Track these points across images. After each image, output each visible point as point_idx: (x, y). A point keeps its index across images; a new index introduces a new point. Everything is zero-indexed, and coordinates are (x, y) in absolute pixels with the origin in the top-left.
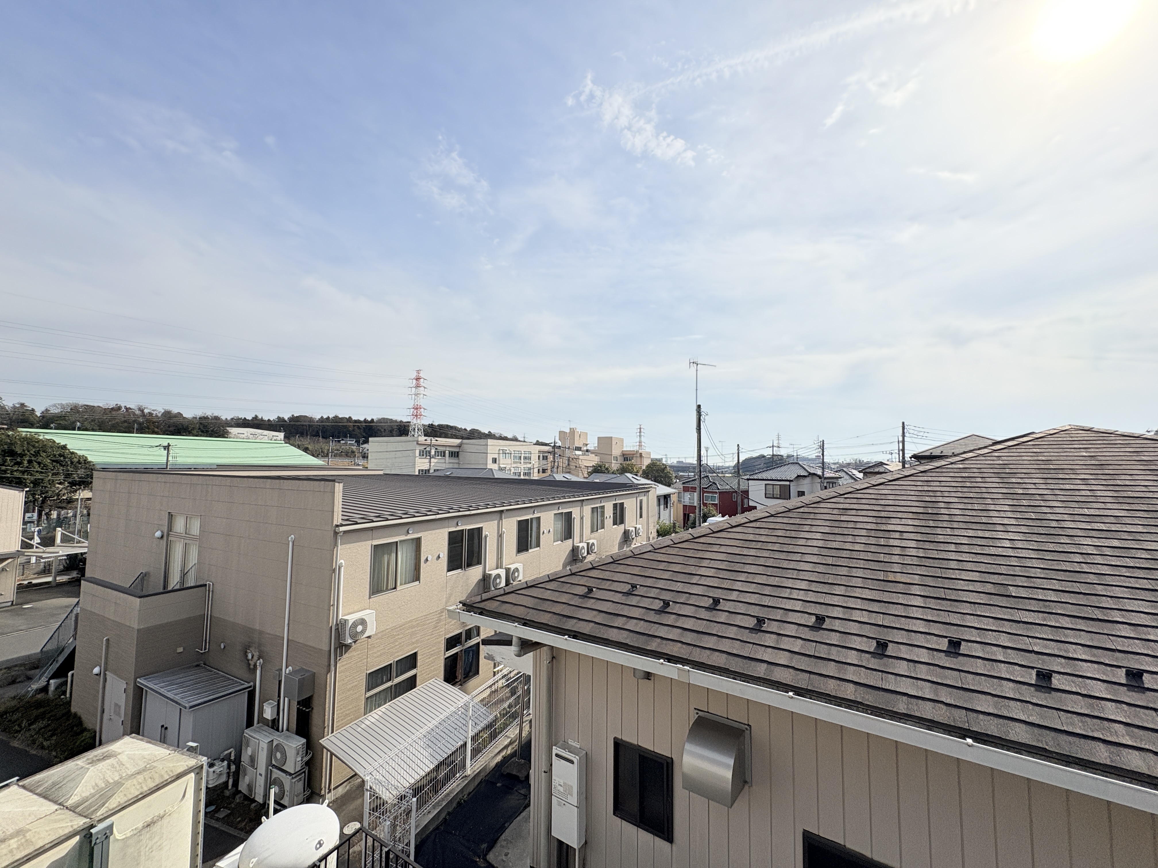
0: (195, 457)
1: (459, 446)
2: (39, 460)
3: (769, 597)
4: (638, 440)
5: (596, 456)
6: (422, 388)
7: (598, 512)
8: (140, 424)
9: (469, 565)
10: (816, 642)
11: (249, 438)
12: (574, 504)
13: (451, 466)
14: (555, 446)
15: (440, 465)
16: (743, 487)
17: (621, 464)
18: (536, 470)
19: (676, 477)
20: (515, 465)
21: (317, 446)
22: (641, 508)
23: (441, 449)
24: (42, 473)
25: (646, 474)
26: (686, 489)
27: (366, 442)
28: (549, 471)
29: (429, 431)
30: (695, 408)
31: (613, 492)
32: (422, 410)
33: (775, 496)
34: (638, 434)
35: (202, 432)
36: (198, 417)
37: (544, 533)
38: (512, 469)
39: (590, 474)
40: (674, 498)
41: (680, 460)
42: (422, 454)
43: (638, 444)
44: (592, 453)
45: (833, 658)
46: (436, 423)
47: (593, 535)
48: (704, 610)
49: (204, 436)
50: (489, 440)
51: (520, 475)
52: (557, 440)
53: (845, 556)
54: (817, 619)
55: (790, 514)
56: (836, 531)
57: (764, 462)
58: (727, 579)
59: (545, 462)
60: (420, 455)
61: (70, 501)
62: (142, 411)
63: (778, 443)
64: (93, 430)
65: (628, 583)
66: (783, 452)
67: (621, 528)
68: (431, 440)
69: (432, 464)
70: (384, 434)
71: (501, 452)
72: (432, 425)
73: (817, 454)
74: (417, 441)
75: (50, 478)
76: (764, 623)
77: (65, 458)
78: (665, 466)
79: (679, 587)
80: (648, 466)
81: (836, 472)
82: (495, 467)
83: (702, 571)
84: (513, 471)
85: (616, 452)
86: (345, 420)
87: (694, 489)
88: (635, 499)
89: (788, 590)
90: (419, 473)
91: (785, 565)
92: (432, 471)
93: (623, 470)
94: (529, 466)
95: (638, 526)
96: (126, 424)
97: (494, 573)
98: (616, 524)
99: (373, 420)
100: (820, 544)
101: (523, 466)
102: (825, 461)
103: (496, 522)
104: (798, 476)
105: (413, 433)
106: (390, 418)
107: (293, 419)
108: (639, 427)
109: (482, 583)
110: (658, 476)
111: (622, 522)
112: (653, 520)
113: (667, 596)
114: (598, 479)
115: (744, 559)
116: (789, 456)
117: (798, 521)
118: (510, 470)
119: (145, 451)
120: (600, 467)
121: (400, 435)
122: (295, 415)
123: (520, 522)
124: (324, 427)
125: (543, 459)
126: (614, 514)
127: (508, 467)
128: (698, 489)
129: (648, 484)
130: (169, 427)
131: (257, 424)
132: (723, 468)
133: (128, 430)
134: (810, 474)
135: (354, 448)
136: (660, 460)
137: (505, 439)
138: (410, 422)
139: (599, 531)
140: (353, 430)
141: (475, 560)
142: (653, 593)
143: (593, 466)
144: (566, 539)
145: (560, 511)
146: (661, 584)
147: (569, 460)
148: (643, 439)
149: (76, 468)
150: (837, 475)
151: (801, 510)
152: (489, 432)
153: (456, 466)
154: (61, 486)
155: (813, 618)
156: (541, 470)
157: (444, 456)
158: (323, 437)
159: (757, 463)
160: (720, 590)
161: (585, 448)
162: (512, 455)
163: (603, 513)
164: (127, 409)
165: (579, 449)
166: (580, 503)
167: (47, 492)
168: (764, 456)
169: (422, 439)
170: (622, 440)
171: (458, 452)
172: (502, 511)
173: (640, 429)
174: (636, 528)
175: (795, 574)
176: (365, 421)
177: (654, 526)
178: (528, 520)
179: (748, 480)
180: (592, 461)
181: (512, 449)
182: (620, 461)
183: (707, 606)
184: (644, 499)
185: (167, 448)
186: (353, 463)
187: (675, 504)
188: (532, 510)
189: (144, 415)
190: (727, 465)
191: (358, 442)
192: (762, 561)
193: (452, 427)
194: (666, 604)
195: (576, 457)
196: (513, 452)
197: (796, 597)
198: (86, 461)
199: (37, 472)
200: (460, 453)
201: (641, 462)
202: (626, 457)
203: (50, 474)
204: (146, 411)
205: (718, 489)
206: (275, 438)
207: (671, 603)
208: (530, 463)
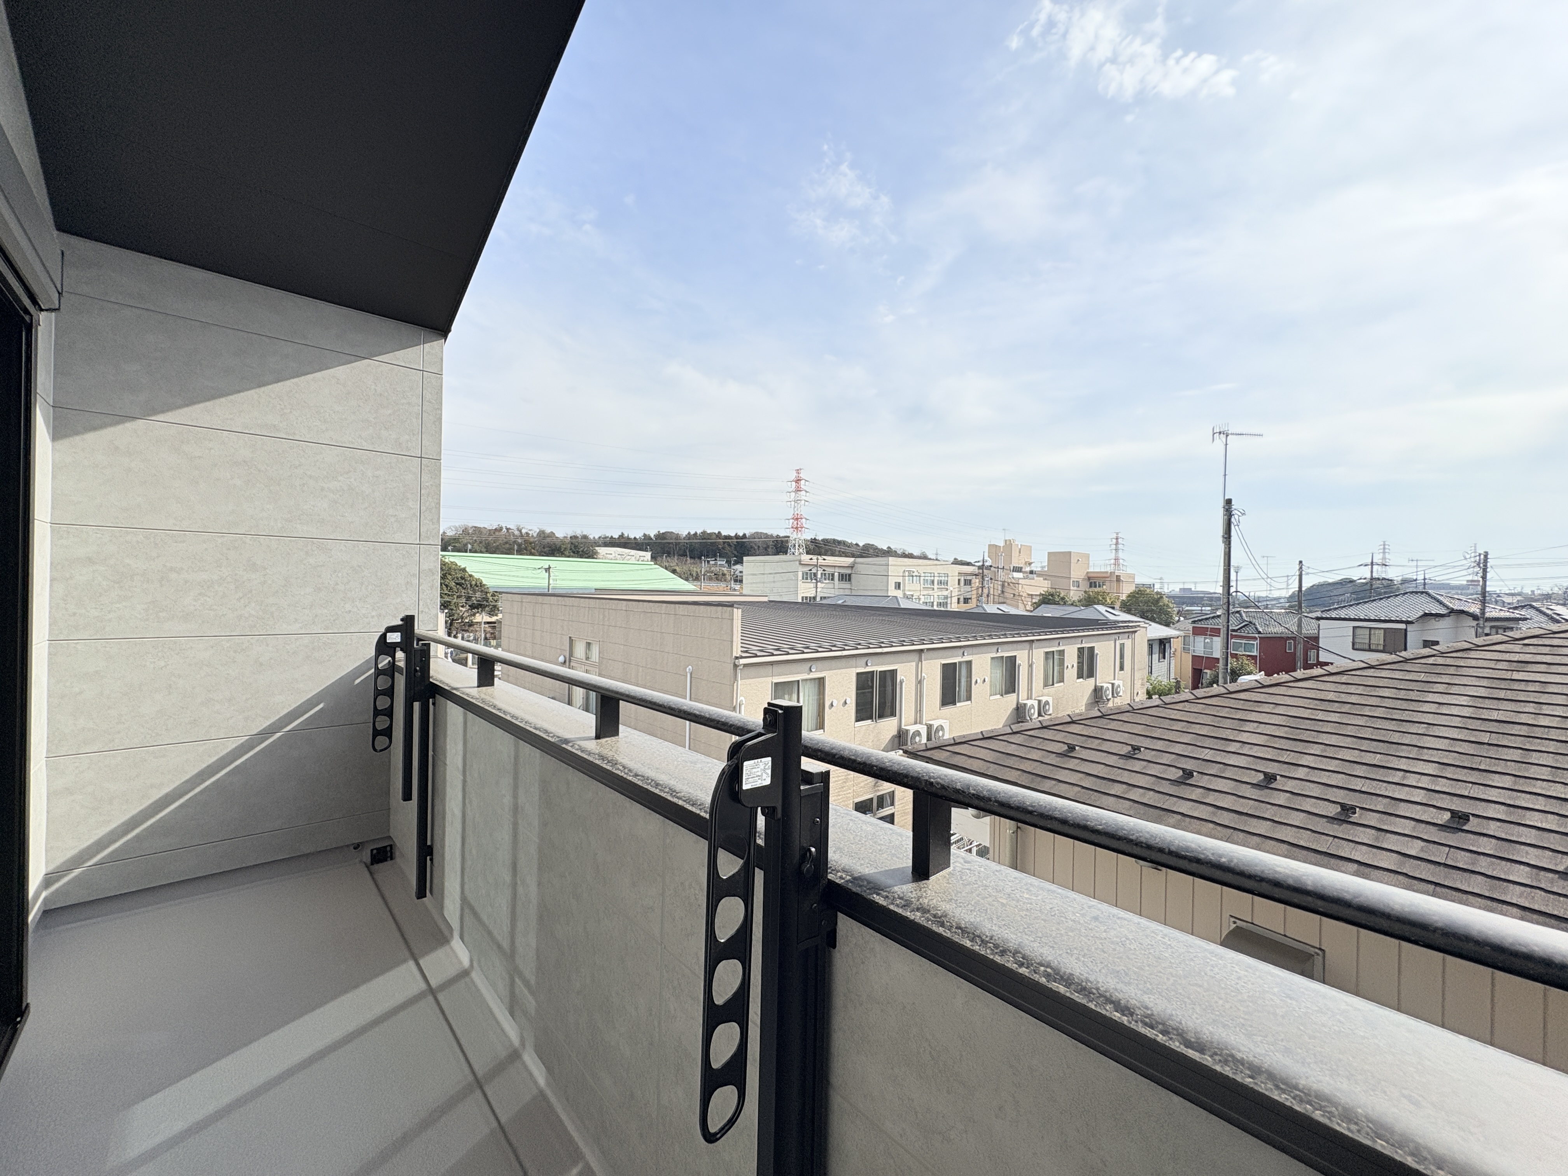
0: (571, 580)
1: (852, 567)
2: (446, 583)
3: (1363, 780)
4: (1113, 556)
5: (1045, 579)
6: (803, 493)
7: (1055, 659)
8: (519, 545)
9: (881, 716)
10: (1450, 846)
11: (616, 559)
12: (1019, 646)
13: (841, 592)
14: (983, 565)
15: (829, 591)
16: (1309, 628)
17: (1085, 592)
18: (955, 600)
19: (1179, 613)
20: (925, 593)
21: (685, 568)
22: (1122, 656)
23: (829, 570)
24: (449, 595)
25: (1126, 607)
26: (1197, 632)
27: (740, 561)
28: (974, 601)
29: (812, 547)
30: (1221, 503)
31: (1078, 631)
32: (804, 520)
33: (1373, 647)
34: (1114, 547)
35: (574, 552)
36: (569, 536)
37: (976, 682)
38: (921, 597)
39: (1037, 605)
40: (1176, 645)
41: (1187, 586)
42: (805, 576)
43: (1113, 561)
44: (1039, 575)
45: (1482, 871)
46: (820, 538)
47: (1046, 690)
48: (1249, 786)
49: (575, 557)
50: (890, 558)
51: (933, 606)
52: (986, 558)
53: (1516, 733)
54: (1452, 817)
55: (1407, 667)
56: (1502, 694)
57: (1350, 590)
58: (1287, 750)
59: (968, 588)
60: (803, 579)
61: (471, 624)
62: (520, 531)
63: (1384, 558)
64: (481, 552)
65: (1127, 744)
66: (1394, 574)
67: (1090, 684)
68: (818, 559)
69: (819, 590)
70: (758, 553)
71: (907, 574)
72: (815, 539)
73: (1470, 578)
74: (800, 561)
75: (455, 600)
76: (1355, 813)
77: (465, 581)
78: (1161, 596)
79: (1208, 755)
80: (1131, 596)
81: (1516, 608)
82: (899, 594)
83: (1244, 737)
84: (923, 600)
85: (1077, 573)
86: (714, 536)
87: (1216, 632)
88: (1113, 642)
89: (1401, 774)
90: (803, 600)
91: (1396, 737)
92: (818, 599)
93: (1089, 601)
94: (945, 593)
95: (1116, 682)
96: (507, 546)
97: (912, 729)
98: (1082, 677)
99: (745, 535)
100: (1467, 712)
101: (936, 593)
102: (1488, 589)
103: (914, 664)
104: (1426, 615)
105: (792, 550)
106: (765, 531)
107: (661, 536)
108: (1115, 536)
109: (896, 740)
110: (1147, 611)
111: (1091, 674)
112: (1141, 674)
113: (1189, 765)
114: (1048, 611)
115: (1319, 725)
116: (1404, 581)
117: (1422, 677)
118: (919, 599)
119: (529, 573)
120: (1052, 595)
121: (777, 553)
122: (661, 532)
123: (945, 667)
124: (691, 544)
125: (965, 584)
126: (1078, 663)
127: (916, 595)
128: (1223, 632)
129: (1132, 622)
130: (544, 548)
131: (624, 542)
132: (1267, 599)
133: (509, 552)
134: (1452, 611)
135: (725, 569)
136: (1151, 586)
137: (910, 556)
138: (789, 537)
139: (1056, 685)
140: (723, 548)
141: (888, 710)
142: (1166, 759)
143: (1041, 595)
144: (1007, 692)
145: (999, 655)
146: (1178, 749)
147: (1003, 586)
148: (1121, 555)
149: (475, 592)
150: (1517, 614)
151: (1431, 660)
152: (889, 548)
153: (848, 592)
154: (464, 609)
155: (1447, 816)
156: (962, 600)
157: (833, 579)
158: (691, 558)
159: (1335, 593)
160: (1276, 764)
161: (1028, 569)
162: (922, 578)
163: (1062, 662)
164: (508, 529)
165: (1018, 570)
166: (1027, 645)
167: (453, 615)
168: (1352, 581)
169: (806, 558)
170: (1087, 556)
171: (850, 575)
172: (922, 650)
173: (1117, 539)
174: (1113, 684)
175: (1414, 753)
176: (737, 537)
177: (1142, 685)
178: (956, 663)
179: (1318, 619)
180: (1040, 587)
181: (921, 570)
182: (1082, 588)
183: (1254, 782)
184: (1128, 643)
185: (548, 570)
186: (729, 588)
187: (1178, 654)
188: (961, 651)
189: (522, 535)
190: (1276, 594)
191: (729, 562)
192: (1350, 731)
193: (839, 542)
194: (1188, 774)
195: (1013, 581)
196: (923, 575)
197: (1414, 784)
198: (482, 585)
199: (446, 594)
200: (853, 576)
201: (1118, 587)
202: (1093, 581)
203: (455, 597)
204: (524, 531)
205: (1259, 633)
206: (642, 558)
207: (1195, 774)
208: (947, 589)
